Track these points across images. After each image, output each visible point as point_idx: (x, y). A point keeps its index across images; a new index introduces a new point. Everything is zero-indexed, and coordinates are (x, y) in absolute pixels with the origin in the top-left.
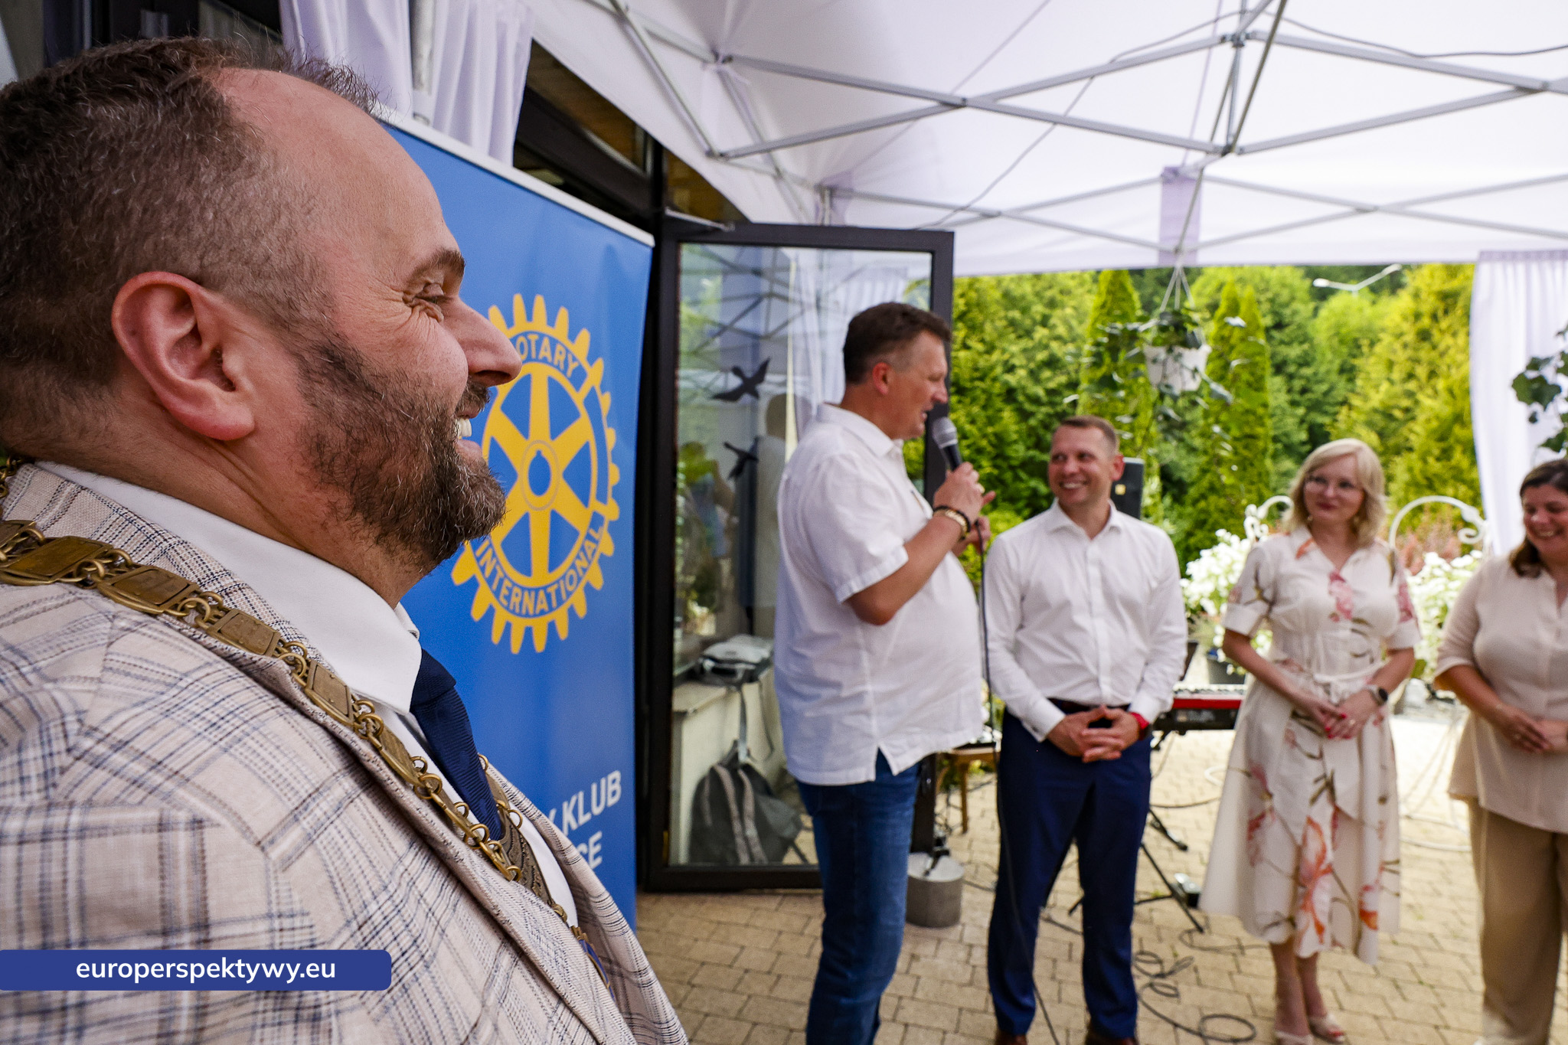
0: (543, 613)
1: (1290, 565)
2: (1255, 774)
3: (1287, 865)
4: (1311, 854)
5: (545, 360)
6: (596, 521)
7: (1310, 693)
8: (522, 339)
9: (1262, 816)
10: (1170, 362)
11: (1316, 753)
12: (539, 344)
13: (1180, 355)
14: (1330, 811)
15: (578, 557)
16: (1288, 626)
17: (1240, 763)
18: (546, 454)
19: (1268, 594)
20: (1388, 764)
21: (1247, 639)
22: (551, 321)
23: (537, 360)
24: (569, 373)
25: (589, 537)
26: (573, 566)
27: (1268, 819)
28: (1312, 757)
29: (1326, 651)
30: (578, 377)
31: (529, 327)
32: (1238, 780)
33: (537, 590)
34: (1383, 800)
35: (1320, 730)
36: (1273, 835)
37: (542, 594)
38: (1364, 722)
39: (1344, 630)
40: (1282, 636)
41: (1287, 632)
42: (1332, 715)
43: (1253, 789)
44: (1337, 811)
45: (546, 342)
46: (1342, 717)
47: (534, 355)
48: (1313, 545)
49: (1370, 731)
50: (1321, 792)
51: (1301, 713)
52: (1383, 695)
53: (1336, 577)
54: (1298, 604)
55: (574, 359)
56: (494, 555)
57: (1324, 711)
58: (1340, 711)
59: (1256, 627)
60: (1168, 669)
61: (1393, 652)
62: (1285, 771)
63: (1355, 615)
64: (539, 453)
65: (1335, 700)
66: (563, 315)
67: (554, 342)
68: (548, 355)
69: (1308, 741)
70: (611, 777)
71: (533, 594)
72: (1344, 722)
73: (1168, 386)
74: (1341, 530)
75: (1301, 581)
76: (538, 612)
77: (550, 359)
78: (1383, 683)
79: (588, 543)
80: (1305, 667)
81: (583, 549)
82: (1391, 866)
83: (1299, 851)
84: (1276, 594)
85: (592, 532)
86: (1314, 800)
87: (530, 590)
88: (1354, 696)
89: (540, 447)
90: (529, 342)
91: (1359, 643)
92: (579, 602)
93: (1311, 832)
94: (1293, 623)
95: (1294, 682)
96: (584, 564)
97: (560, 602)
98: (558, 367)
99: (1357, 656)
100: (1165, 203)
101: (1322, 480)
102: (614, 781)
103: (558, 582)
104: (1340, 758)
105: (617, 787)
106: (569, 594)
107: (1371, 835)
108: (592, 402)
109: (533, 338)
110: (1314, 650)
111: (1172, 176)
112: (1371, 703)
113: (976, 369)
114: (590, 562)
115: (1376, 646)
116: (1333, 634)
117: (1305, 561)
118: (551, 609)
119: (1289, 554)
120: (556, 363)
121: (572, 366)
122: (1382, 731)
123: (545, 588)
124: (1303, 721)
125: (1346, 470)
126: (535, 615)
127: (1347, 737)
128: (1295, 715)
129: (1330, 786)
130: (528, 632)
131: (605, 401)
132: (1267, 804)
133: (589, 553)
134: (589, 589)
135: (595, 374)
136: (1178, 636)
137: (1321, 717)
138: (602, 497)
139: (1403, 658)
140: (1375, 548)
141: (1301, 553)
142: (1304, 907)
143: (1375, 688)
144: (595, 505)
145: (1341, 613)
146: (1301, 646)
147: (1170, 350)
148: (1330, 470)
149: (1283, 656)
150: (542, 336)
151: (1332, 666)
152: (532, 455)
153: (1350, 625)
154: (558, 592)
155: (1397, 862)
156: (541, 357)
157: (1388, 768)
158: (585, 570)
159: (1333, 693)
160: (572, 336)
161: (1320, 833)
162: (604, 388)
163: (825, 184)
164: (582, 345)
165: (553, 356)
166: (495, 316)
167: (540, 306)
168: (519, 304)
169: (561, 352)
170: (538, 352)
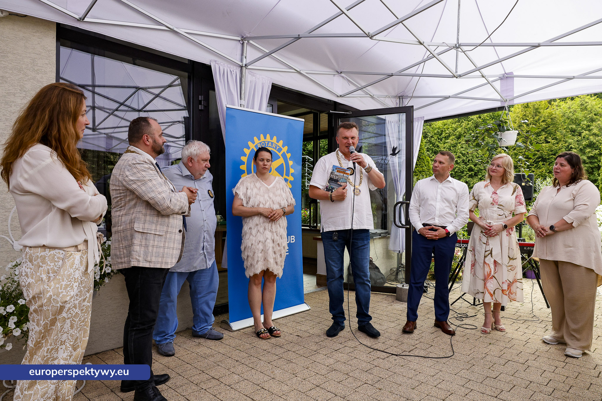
2: (473, 251)
4: (486, 272)
5: (270, 147)
8: (263, 143)
12: (268, 144)
14: (493, 260)
19: (477, 198)
22: (272, 139)
28: (484, 243)
29: (490, 214)
30: (280, 150)
31: (265, 140)
34: (512, 259)
39: (495, 208)
43: (472, 255)
48: (489, 184)
50: (489, 254)
53: (494, 193)
54: (482, 200)
55: (278, 146)
59: (473, 207)
62: (478, 248)
63: (499, 203)
66: (275, 138)
67: (272, 143)
68: (271, 145)
69: (484, 239)
70: (291, 237)
72: (491, 231)
80: (485, 219)
86: (486, 256)
90: (265, 143)
91: (500, 212)
93: (485, 265)
98: (274, 148)
99: (500, 215)
100: (502, 86)
102: (293, 238)
104: (495, 245)
105: (294, 239)
107: (504, 267)
108: (284, 156)
110: (487, 214)
113: (552, 151)
115: (507, 213)
116: (492, 209)
117: (486, 189)
119: (482, 187)
121: (278, 148)
124: (484, 234)
125: (499, 161)
127: (491, 236)
128: (482, 232)
131: (289, 155)
135: (285, 149)
138: (288, 175)
140: (509, 184)
141: (486, 186)
143: (504, 224)
144: (285, 176)
145: (495, 203)
146: (484, 213)
148: (495, 162)
149: (480, 216)
150: (269, 142)
151: (492, 218)
153: (497, 206)
160: (278, 142)
161: (489, 266)
162: (288, 152)
163: (399, 95)
164: (281, 143)
165: (272, 146)
166: (255, 139)
167: (268, 136)
168: (262, 136)
169: (274, 145)
170: (268, 145)
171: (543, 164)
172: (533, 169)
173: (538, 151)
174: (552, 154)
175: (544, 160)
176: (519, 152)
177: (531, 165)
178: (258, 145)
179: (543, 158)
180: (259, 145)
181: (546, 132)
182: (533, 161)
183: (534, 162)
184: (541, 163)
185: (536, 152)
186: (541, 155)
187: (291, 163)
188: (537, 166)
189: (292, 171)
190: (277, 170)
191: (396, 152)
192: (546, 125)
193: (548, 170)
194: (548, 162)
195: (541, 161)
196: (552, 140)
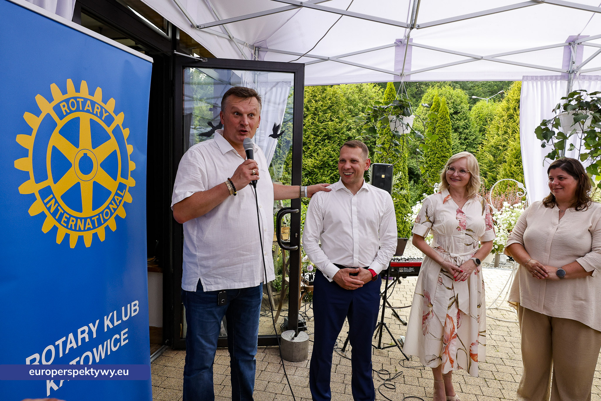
0: (89, 229)
1: (441, 206)
2: (426, 296)
3: (438, 334)
4: (448, 331)
5: (88, 111)
6: (122, 187)
7: (449, 261)
8: (72, 100)
9: (428, 314)
10: (398, 121)
11: (451, 287)
12: (84, 104)
13: (402, 119)
14: (457, 311)
15: (111, 203)
16: (440, 232)
17: (420, 291)
18: (90, 155)
19: (431, 219)
20: (481, 291)
21: (423, 238)
22: (92, 92)
23: (83, 111)
24: (103, 118)
25: (117, 194)
26: (108, 207)
27: (431, 315)
28: (449, 288)
29: (455, 244)
30: (109, 120)
31: (77, 95)
32: (419, 298)
33: (86, 219)
34: (479, 306)
35: (452, 277)
36: (433, 321)
37: (89, 220)
38: (470, 274)
39: (462, 234)
40: (437, 237)
41: (439, 234)
42: (457, 271)
43: (425, 302)
44: (459, 311)
45: (89, 102)
46: (461, 272)
47: (81, 109)
48: (450, 197)
49: (473, 277)
50: (453, 303)
51: (444, 270)
52: (478, 262)
53: (460, 211)
54: (444, 223)
55: (106, 112)
56: (56, 202)
57: (453, 269)
58: (460, 269)
59: (427, 233)
60: (387, 251)
61: (483, 243)
62: (438, 295)
63: (467, 227)
64: (85, 154)
65: (458, 264)
66: (99, 91)
67: (93, 103)
68: (90, 109)
69: (447, 282)
71: (83, 220)
72: (462, 274)
73: (396, 132)
74: (462, 190)
75: (445, 213)
76: (86, 229)
77: (91, 111)
78: (478, 257)
79: (116, 197)
80: (447, 250)
81: (114, 199)
82: (482, 334)
83: (444, 329)
84: (434, 218)
85: (118, 192)
86: (449, 307)
87: (81, 219)
88: (466, 262)
89: (85, 152)
90: (78, 102)
91: (469, 240)
92: (112, 225)
93: (448, 320)
94: (442, 231)
95: (441, 257)
96: (115, 207)
97: (100, 224)
98: (96, 115)
99: (468, 245)
100: (396, 55)
101: (453, 169)
102: (135, 305)
103: (98, 215)
104: (461, 288)
105: (137, 308)
106: (105, 221)
107: (474, 321)
108: (117, 132)
109: (80, 100)
110: (450, 243)
111: (399, 43)
112: (474, 265)
113: (336, 129)
114: (118, 206)
115: (476, 241)
116: (458, 236)
117: (447, 204)
118: (94, 227)
119: (440, 202)
120: (95, 113)
121: (105, 115)
122: (478, 276)
123: (90, 218)
124: (445, 273)
125: (462, 164)
126: (84, 230)
127: (463, 280)
128: (442, 271)
129: (457, 301)
130: (81, 238)
131: (126, 132)
132: (431, 309)
133: (118, 202)
134: (117, 218)
135: (119, 119)
136: (394, 237)
137: (453, 272)
138: (124, 175)
139: (487, 245)
140: (476, 198)
141: (445, 201)
142: (445, 352)
143: (475, 259)
144: (120, 179)
145: (462, 227)
146: (445, 241)
147: (398, 116)
148: (456, 165)
149: (438, 246)
150: (86, 100)
151: (457, 250)
152: (81, 155)
153: (465, 232)
154: (99, 220)
155: (485, 331)
156: (85, 109)
157: (481, 292)
158: (115, 210)
159: (458, 261)
160: (105, 101)
161: (452, 321)
162: (125, 126)
163: (255, 45)
164: (111, 104)
165: (93, 109)
166: (54, 88)
167: (84, 85)
168: (70, 83)
169: (98, 108)
170: (84, 107)
171: (329, 142)
172: (320, 147)
173: (325, 129)
174: (336, 133)
175: (329, 138)
176: (308, 129)
177: (318, 142)
178: (61, 105)
179: (328, 136)
180: (64, 106)
181: (330, 110)
182: (321, 138)
183: (320, 140)
184: (326, 141)
185: (323, 130)
186: (327, 132)
187: (130, 149)
188: (323, 144)
189: (132, 166)
190: (103, 165)
191: (279, 133)
192: (331, 103)
193: (333, 148)
194: (333, 140)
195: (328, 139)
196: (336, 118)
